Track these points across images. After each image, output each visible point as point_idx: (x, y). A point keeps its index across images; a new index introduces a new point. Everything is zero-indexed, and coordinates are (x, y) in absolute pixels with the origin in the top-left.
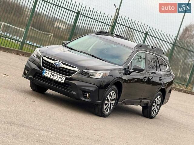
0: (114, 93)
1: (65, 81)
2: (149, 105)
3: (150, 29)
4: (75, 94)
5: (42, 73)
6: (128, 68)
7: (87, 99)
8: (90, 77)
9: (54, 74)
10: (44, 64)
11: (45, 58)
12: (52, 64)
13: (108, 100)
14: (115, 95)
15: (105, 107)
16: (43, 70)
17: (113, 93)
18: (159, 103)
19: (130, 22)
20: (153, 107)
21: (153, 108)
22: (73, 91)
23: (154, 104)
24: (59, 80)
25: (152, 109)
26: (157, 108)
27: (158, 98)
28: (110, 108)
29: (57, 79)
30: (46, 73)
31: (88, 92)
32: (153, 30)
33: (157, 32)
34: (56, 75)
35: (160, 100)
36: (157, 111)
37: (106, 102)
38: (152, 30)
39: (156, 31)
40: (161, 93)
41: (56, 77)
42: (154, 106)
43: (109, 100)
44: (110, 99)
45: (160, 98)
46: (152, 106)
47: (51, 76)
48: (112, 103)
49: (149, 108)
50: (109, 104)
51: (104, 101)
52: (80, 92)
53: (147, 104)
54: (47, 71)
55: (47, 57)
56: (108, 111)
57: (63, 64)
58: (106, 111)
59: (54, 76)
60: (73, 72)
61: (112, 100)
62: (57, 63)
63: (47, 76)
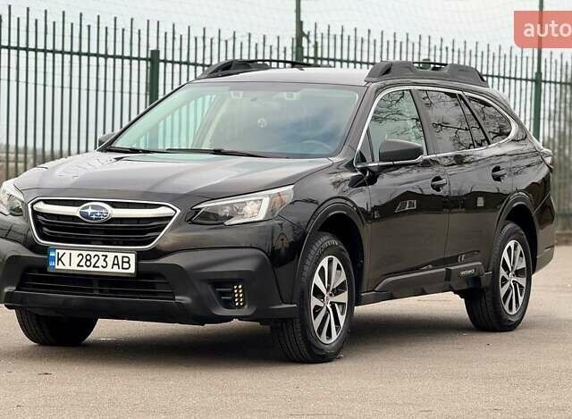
0: (336, 261)
1: (137, 265)
2: (485, 282)
3: (432, 46)
4: (188, 305)
5: (47, 261)
6: (362, 159)
7: (239, 307)
8: (227, 223)
9: (93, 254)
10: (45, 229)
11: (42, 207)
12: (74, 218)
13: (318, 293)
14: (339, 268)
15: (316, 323)
16: (45, 250)
17: (330, 261)
18: (522, 265)
19: (352, 42)
20: (503, 285)
21: (503, 291)
22: (179, 295)
23: (503, 273)
24: (116, 269)
25: (502, 294)
26: (521, 286)
27: (510, 248)
28: (337, 322)
29: (109, 269)
30: (59, 259)
31: (236, 282)
32: (447, 48)
33: (462, 50)
34: (100, 254)
35: (521, 255)
36: (521, 299)
37: (315, 301)
38: (441, 49)
39: (456, 49)
40: (518, 228)
41: (101, 263)
42: (504, 280)
43: (324, 291)
44: (328, 290)
45: (520, 248)
46: (495, 281)
47: (83, 263)
48: (339, 304)
49: (489, 293)
50: (327, 310)
51: (304, 302)
52: (207, 290)
53: (476, 279)
54: (61, 252)
55: (46, 202)
56: (335, 336)
57: (114, 205)
58: (323, 338)
59: (93, 261)
60: (158, 224)
61: (337, 292)
62: (90, 211)
63: (67, 267)
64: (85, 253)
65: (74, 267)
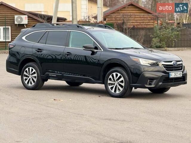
5: (169, 75)
29: (178, 76)
62: (175, 63)
63: (172, 77)
64: (175, 73)
65: (174, 76)
